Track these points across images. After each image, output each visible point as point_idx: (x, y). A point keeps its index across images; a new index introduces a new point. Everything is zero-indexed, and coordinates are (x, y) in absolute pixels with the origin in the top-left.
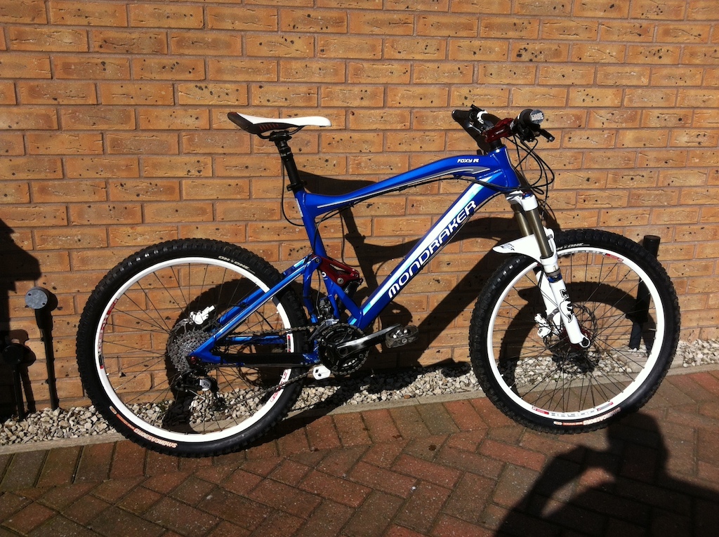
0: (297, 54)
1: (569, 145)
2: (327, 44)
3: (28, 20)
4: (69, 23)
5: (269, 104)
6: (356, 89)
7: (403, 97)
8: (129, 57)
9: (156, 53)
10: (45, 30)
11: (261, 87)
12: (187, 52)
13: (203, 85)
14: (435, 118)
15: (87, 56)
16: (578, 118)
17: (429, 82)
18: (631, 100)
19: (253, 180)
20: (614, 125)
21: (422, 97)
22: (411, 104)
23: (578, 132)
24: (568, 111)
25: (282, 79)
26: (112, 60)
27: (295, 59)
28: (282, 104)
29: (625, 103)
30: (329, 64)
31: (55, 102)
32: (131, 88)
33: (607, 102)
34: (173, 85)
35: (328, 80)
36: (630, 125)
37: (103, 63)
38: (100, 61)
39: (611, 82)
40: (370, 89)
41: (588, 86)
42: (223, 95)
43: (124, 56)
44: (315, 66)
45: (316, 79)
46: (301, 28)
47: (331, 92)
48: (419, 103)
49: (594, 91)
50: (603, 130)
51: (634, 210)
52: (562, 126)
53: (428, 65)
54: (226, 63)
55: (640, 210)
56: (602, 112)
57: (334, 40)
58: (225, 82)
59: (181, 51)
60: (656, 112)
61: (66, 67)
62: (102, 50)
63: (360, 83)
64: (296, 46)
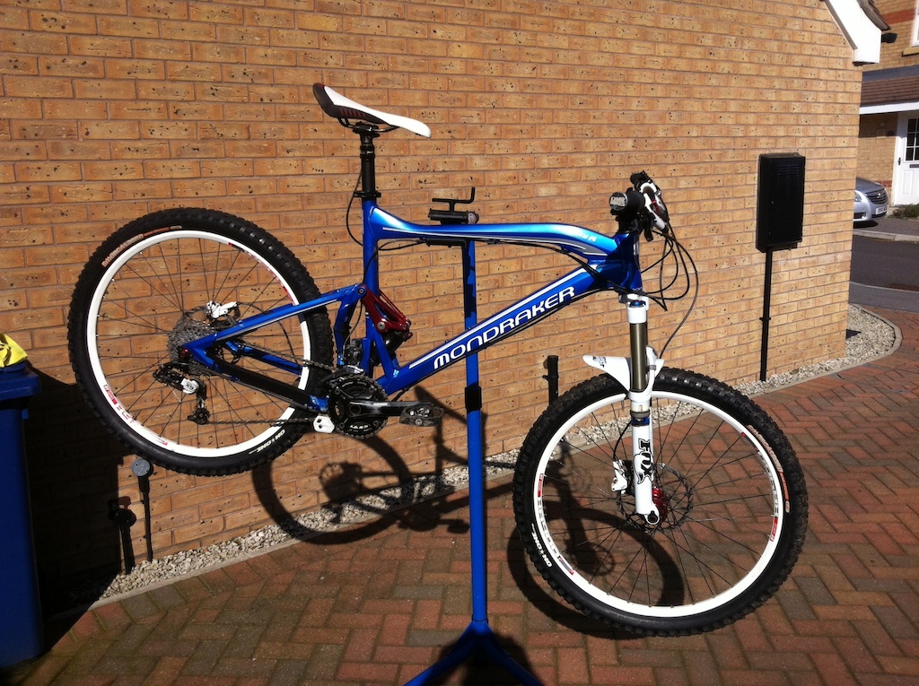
0: (318, 259)
1: (494, 300)
2: (337, 251)
4: (164, 255)
8: (205, 274)
9: (224, 269)
12: (245, 266)
13: (256, 288)
14: (410, 292)
15: (177, 276)
16: (497, 281)
17: (404, 268)
18: (526, 266)
20: (519, 284)
22: (393, 284)
23: (498, 291)
24: (490, 277)
26: (194, 277)
27: (317, 262)
29: (523, 268)
30: (339, 263)
31: (154, 313)
33: (513, 268)
34: (236, 290)
35: (339, 274)
36: (528, 282)
37: (188, 280)
38: (186, 279)
39: (513, 255)
41: (501, 259)
42: (271, 294)
43: (202, 274)
44: (330, 266)
45: (332, 274)
46: (320, 241)
48: (398, 283)
49: (505, 262)
50: (512, 287)
51: (539, 339)
52: (488, 288)
53: (401, 256)
55: (542, 339)
56: (510, 275)
57: (341, 247)
59: (241, 266)
60: (543, 272)
61: (162, 286)
62: (187, 271)
64: (316, 254)
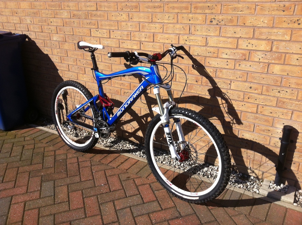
1: (239, 68)
2: (133, 16)
3: (58, 9)
4: (66, 9)
5: (116, 38)
6: (143, 34)
7: (160, 38)
8: (79, 20)
9: (86, 19)
10: (61, 11)
11: (113, 31)
12: (93, 18)
13: (97, 30)
15: (70, 19)
16: (244, 55)
17: (170, 32)
18: (277, 48)
19: (113, 64)
20: (266, 61)
21: (168, 39)
22: (163, 41)
23: (244, 62)
24: (238, 51)
25: (119, 29)
26: (76, 20)
27: (123, 21)
28: (120, 38)
29: (274, 49)
30: (134, 24)
31: (64, 33)
32: (80, 30)
33: (262, 48)
34: (90, 29)
35: (133, 30)
38: (73, 21)
39: (264, 37)
40: (148, 34)
41: (249, 38)
42: (103, 34)
43: (78, 20)
44: (129, 24)
45: (130, 29)
46: (124, 10)
47: (134, 35)
50: (260, 62)
51: (281, 110)
52: (235, 58)
53: (170, 25)
54: (103, 23)
55: (285, 111)
56: (259, 53)
57: (135, 14)
58: (103, 29)
59: (92, 18)
60: (296, 56)
61: (66, 22)
62: (73, 18)
63: (144, 32)
64: (123, 17)
